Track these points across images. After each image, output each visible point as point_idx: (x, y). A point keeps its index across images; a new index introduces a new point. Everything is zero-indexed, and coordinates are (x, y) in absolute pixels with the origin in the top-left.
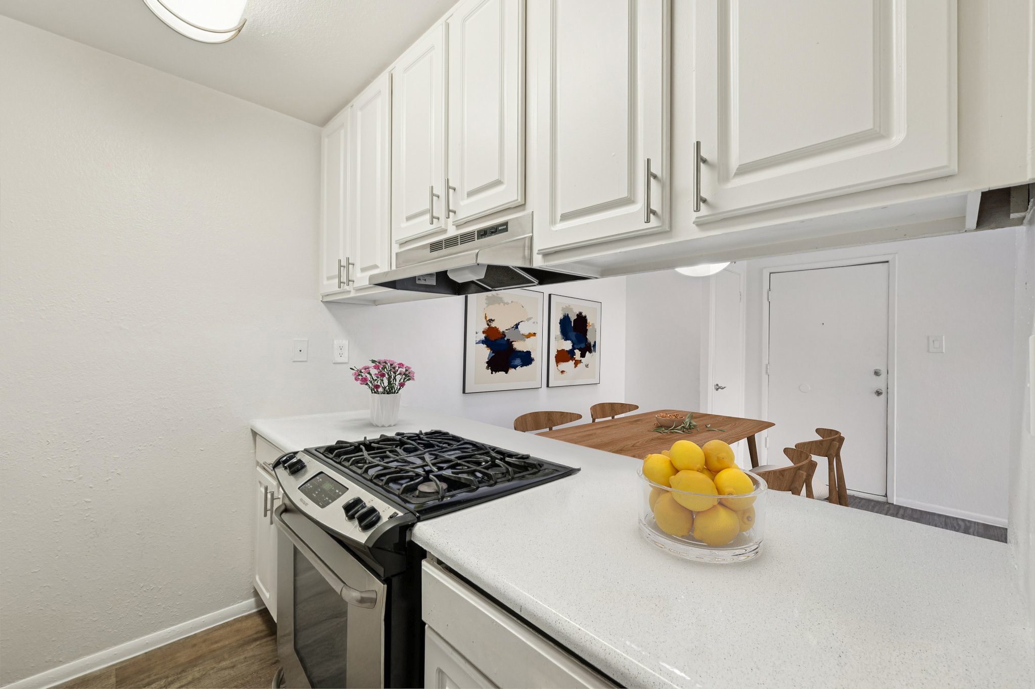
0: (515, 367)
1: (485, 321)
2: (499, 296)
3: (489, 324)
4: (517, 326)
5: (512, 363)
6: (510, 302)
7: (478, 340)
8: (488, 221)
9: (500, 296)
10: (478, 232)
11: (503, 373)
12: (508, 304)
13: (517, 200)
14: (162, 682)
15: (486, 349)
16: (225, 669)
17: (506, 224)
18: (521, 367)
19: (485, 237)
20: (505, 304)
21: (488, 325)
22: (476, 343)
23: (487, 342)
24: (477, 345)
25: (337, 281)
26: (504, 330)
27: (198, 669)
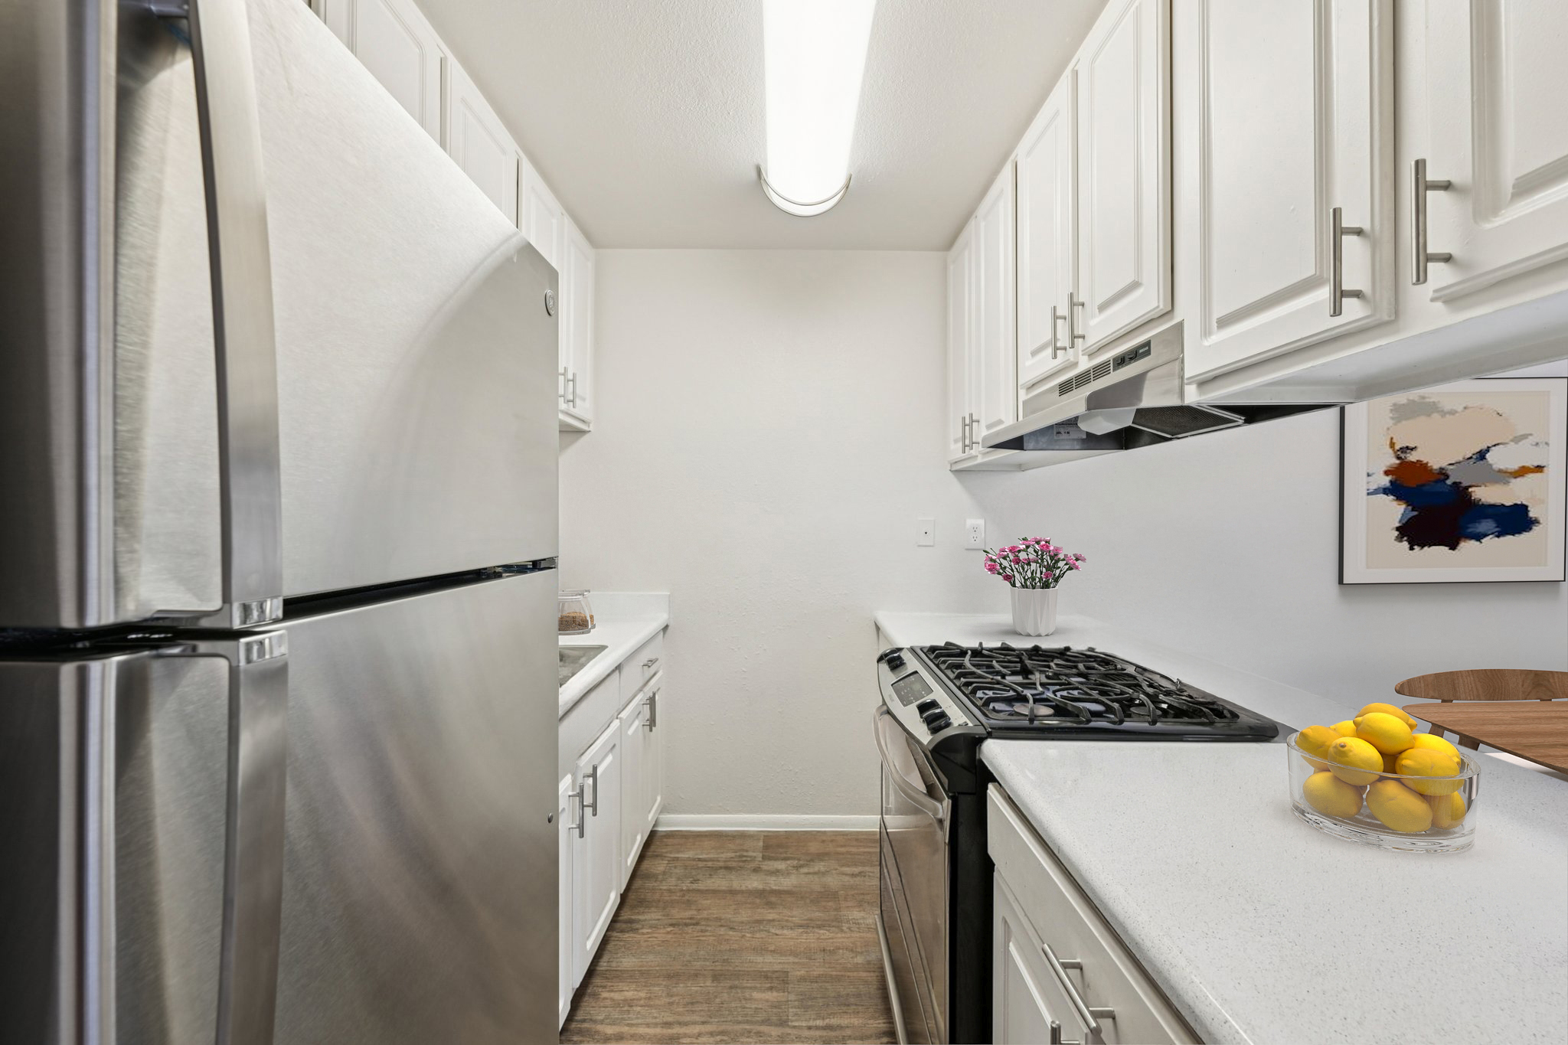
0: (1478, 537)
1: (1391, 451)
2: (1428, 400)
3: (1403, 456)
4: (1482, 455)
5: (1470, 530)
6: (1460, 409)
7: (1373, 487)
8: (1136, 337)
9: (1432, 400)
10: (1114, 360)
11: (1444, 549)
12: (1453, 412)
13: (1158, 307)
14: (795, 862)
15: (1395, 503)
16: (846, 875)
17: (1148, 344)
18: (1498, 536)
19: (1123, 367)
20: (1443, 413)
21: (1399, 458)
22: (1368, 494)
23: (1396, 490)
24: (1370, 497)
25: (960, 444)
26: (1444, 464)
27: (823, 864)
